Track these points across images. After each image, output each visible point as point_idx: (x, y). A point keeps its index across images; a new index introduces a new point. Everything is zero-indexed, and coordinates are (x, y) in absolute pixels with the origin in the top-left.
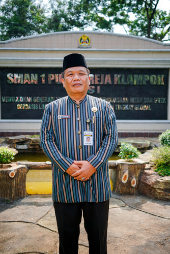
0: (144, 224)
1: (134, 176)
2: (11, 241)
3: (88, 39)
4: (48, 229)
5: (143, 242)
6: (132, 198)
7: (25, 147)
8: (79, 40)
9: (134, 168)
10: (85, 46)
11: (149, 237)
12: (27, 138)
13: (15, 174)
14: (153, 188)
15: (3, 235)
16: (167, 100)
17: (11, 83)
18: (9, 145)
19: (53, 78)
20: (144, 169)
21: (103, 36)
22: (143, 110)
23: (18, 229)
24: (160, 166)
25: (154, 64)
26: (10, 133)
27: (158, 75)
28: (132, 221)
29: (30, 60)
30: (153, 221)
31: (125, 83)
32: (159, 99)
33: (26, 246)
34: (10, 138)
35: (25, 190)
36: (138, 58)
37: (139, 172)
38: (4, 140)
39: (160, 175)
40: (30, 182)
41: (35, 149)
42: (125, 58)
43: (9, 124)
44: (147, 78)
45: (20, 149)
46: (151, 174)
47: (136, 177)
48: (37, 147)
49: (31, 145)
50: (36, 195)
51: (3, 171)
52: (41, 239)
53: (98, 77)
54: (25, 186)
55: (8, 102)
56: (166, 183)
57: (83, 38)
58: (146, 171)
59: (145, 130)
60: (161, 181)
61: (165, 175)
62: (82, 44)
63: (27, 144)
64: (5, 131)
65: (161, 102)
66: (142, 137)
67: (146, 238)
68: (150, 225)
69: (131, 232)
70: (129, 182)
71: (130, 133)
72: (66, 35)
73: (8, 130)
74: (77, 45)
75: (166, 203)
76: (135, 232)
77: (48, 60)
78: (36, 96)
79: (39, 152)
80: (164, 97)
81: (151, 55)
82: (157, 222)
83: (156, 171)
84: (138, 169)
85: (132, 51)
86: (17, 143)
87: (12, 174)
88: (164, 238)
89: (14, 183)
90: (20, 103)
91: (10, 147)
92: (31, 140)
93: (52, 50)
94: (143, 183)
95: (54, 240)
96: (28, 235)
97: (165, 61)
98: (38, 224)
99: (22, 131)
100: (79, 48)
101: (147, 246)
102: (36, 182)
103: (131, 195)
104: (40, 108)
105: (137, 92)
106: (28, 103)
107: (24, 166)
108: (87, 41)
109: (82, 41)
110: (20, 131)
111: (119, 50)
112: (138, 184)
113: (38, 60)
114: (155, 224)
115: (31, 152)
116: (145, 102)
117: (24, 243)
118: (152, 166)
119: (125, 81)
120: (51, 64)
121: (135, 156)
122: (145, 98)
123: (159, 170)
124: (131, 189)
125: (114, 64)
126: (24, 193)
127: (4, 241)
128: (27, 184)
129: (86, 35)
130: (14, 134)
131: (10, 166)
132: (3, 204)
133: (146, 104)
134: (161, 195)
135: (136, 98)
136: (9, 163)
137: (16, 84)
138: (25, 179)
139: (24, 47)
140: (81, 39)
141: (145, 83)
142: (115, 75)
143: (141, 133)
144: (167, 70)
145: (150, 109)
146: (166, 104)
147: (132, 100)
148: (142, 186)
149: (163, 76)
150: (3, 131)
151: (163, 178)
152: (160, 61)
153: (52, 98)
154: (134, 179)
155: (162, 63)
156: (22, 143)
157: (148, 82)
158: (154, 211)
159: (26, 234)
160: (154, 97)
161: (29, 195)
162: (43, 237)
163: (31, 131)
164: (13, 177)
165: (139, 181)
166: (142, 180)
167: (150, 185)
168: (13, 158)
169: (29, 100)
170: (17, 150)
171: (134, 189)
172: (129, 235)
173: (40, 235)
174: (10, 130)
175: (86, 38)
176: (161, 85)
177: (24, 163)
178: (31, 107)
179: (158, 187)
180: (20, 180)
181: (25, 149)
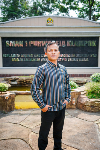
0: (77, 124)
1: (74, 99)
2: (5, 133)
3: (52, 20)
4: (25, 127)
5: (76, 134)
6: (73, 111)
7: (15, 83)
8: (47, 21)
9: (74, 94)
10: (50, 25)
11: (79, 131)
12: (17, 78)
13: (8, 98)
14: (84, 105)
15: (1, 130)
16: (97, 55)
17: (8, 46)
18: (7, 82)
19: (32, 43)
20: (80, 95)
21: (61, 18)
22: (84, 61)
23: (9, 127)
24: (89, 93)
25: (90, 35)
26: (8, 75)
27: (93, 41)
28: (71, 123)
29: (19, 33)
30: (82, 123)
31: (73, 46)
32: (93, 54)
33: (13, 135)
34: (7, 78)
35: (14, 106)
36: (81, 31)
37: (77, 96)
38: (4, 79)
39: (89, 98)
40: (16, 102)
41: (21, 84)
42: (73, 31)
43: (7, 70)
44: (86, 42)
45: (13, 84)
46: (84, 98)
47: (75, 99)
48: (23, 83)
49: (19, 82)
50: (21, 109)
51: (2, 96)
52: (21, 132)
53: (58, 42)
54: (14, 104)
55: (6, 57)
56: (92, 102)
57: (49, 20)
58: (81, 96)
59: (85, 73)
60: (89, 101)
61: (92, 98)
62: (49, 23)
63: (17, 81)
64: (5, 74)
65: (95, 57)
66: (83, 77)
67: (78, 131)
68: (80, 125)
69: (70, 128)
70: (71, 102)
71: (76, 75)
72: (39, 18)
73: (7, 73)
74: (45, 24)
75: (91, 113)
76: (72, 128)
77: (29, 33)
78: (22, 54)
79: (23, 86)
80: (96, 54)
81: (88, 29)
82: (85, 123)
83: (87, 96)
84: (77, 95)
85: (77, 27)
86: (11, 81)
87: (7, 98)
88: (87, 131)
89: (8, 102)
90: (13, 58)
91: (7, 83)
92: (19, 79)
93: (31, 27)
94: (79, 102)
95: (28, 132)
96: (15, 130)
97: (97, 33)
98: (20, 124)
99: (15, 74)
100: (47, 25)
101: (77, 135)
102: (20, 102)
103: (73, 109)
104: (25, 61)
105: (80, 51)
106: (18, 58)
107: (14, 93)
108: (51, 21)
109: (48, 21)
110: (13, 74)
111: (70, 26)
112: (77, 103)
113: (23, 33)
114: (83, 124)
115: (19, 85)
116: (85, 56)
117: (12, 134)
118: (85, 93)
119: (74, 44)
120: (31, 35)
121: (75, 87)
122: (85, 54)
123: (88, 95)
124: (72, 106)
125: (67, 35)
126: (13, 108)
127: (2, 132)
128: (15, 103)
129: (51, 18)
130: (10, 76)
131: (6, 93)
132: (2, 114)
133: (85, 58)
134: (89, 109)
135: (80, 54)
136: (5, 92)
137: (11, 47)
138: (14, 100)
139: (15, 25)
140: (48, 20)
141: (85, 45)
142: (68, 41)
143: (83, 75)
144: (98, 37)
145: (88, 61)
146: (97, 58)
147: (78, 55)
148: (79, 104)
149: (95, 41)
150: (4, 74)
151: (90, 100)
152: (93, 33)
153: (31, 54)
154: (74, 100)
155: (95, 34)
156: (14, 80)
157: (87, 45)
158: (84, 118)
159: (14, 129)
160: (90, 53)
161: (16, 109)
162: (22, 131)
163: (19, 74)
164: (7, 99)
165: (77, 102)
166: (79, 101)
167: (83, 104)
168: (7, 89)
169: (19, 56)
170: (11, 84)
171: (74, 106)
172: (68, 130)
173: (21, 130)
174: (8, 73)
175: (51, 20)
176: (94, 47)
177: (13, 92)
178: (20, 60)
179: (87, 105)
180: (11, 101)
181: (16, 84)
